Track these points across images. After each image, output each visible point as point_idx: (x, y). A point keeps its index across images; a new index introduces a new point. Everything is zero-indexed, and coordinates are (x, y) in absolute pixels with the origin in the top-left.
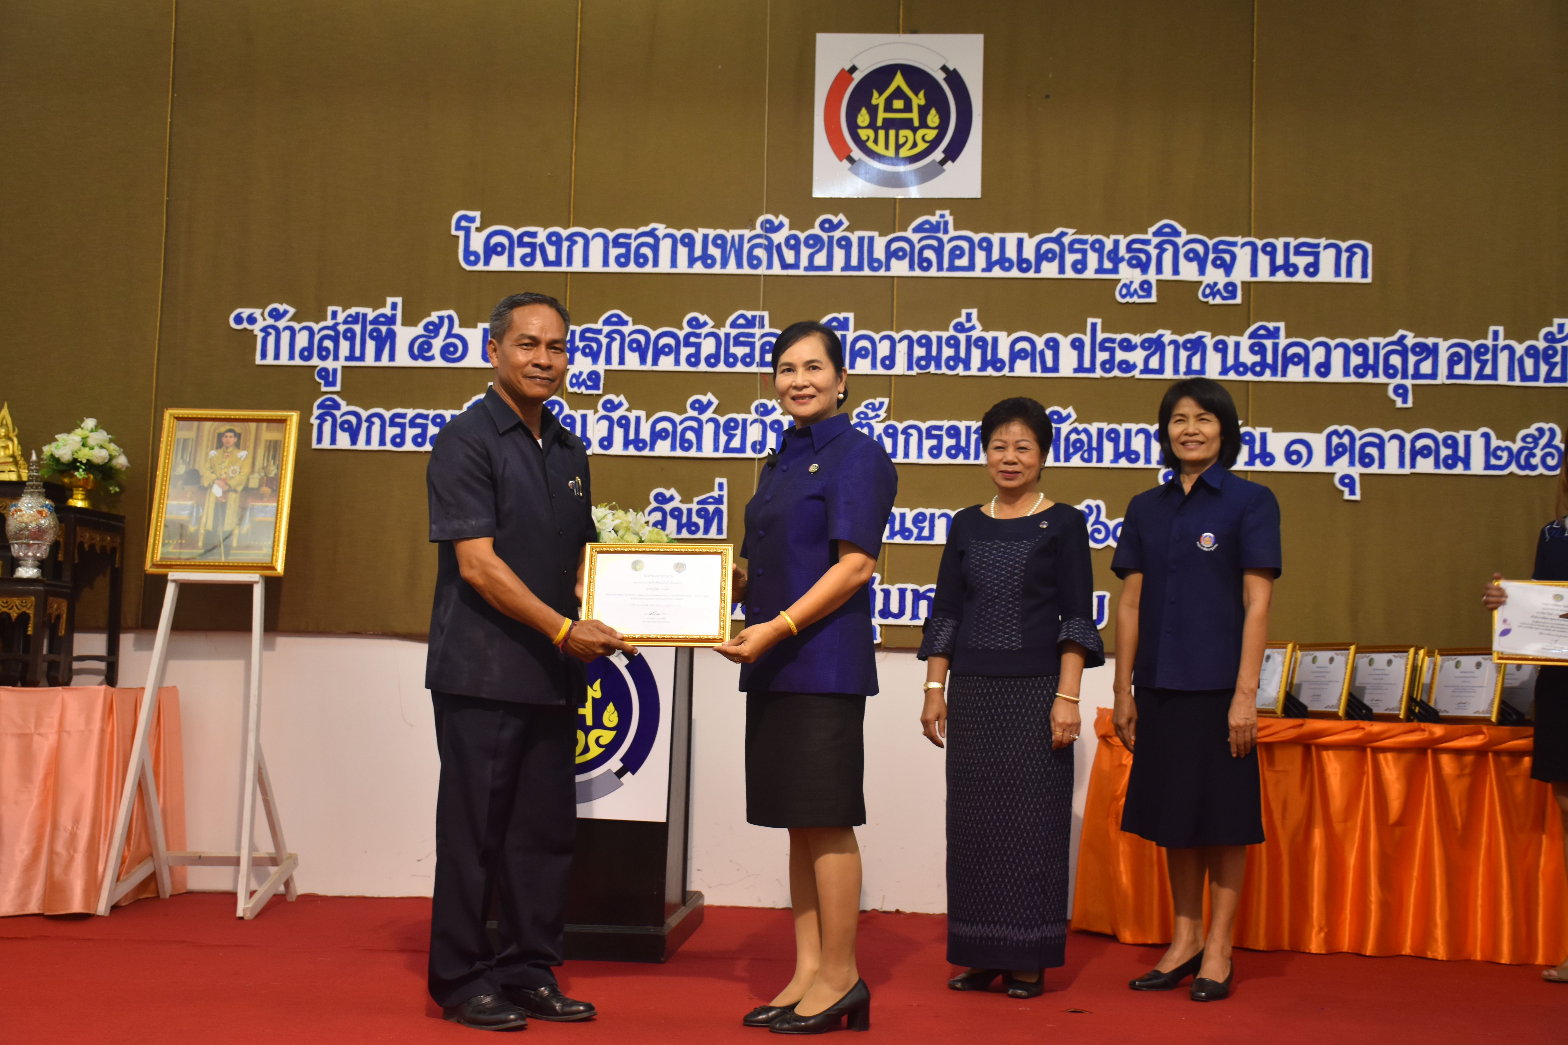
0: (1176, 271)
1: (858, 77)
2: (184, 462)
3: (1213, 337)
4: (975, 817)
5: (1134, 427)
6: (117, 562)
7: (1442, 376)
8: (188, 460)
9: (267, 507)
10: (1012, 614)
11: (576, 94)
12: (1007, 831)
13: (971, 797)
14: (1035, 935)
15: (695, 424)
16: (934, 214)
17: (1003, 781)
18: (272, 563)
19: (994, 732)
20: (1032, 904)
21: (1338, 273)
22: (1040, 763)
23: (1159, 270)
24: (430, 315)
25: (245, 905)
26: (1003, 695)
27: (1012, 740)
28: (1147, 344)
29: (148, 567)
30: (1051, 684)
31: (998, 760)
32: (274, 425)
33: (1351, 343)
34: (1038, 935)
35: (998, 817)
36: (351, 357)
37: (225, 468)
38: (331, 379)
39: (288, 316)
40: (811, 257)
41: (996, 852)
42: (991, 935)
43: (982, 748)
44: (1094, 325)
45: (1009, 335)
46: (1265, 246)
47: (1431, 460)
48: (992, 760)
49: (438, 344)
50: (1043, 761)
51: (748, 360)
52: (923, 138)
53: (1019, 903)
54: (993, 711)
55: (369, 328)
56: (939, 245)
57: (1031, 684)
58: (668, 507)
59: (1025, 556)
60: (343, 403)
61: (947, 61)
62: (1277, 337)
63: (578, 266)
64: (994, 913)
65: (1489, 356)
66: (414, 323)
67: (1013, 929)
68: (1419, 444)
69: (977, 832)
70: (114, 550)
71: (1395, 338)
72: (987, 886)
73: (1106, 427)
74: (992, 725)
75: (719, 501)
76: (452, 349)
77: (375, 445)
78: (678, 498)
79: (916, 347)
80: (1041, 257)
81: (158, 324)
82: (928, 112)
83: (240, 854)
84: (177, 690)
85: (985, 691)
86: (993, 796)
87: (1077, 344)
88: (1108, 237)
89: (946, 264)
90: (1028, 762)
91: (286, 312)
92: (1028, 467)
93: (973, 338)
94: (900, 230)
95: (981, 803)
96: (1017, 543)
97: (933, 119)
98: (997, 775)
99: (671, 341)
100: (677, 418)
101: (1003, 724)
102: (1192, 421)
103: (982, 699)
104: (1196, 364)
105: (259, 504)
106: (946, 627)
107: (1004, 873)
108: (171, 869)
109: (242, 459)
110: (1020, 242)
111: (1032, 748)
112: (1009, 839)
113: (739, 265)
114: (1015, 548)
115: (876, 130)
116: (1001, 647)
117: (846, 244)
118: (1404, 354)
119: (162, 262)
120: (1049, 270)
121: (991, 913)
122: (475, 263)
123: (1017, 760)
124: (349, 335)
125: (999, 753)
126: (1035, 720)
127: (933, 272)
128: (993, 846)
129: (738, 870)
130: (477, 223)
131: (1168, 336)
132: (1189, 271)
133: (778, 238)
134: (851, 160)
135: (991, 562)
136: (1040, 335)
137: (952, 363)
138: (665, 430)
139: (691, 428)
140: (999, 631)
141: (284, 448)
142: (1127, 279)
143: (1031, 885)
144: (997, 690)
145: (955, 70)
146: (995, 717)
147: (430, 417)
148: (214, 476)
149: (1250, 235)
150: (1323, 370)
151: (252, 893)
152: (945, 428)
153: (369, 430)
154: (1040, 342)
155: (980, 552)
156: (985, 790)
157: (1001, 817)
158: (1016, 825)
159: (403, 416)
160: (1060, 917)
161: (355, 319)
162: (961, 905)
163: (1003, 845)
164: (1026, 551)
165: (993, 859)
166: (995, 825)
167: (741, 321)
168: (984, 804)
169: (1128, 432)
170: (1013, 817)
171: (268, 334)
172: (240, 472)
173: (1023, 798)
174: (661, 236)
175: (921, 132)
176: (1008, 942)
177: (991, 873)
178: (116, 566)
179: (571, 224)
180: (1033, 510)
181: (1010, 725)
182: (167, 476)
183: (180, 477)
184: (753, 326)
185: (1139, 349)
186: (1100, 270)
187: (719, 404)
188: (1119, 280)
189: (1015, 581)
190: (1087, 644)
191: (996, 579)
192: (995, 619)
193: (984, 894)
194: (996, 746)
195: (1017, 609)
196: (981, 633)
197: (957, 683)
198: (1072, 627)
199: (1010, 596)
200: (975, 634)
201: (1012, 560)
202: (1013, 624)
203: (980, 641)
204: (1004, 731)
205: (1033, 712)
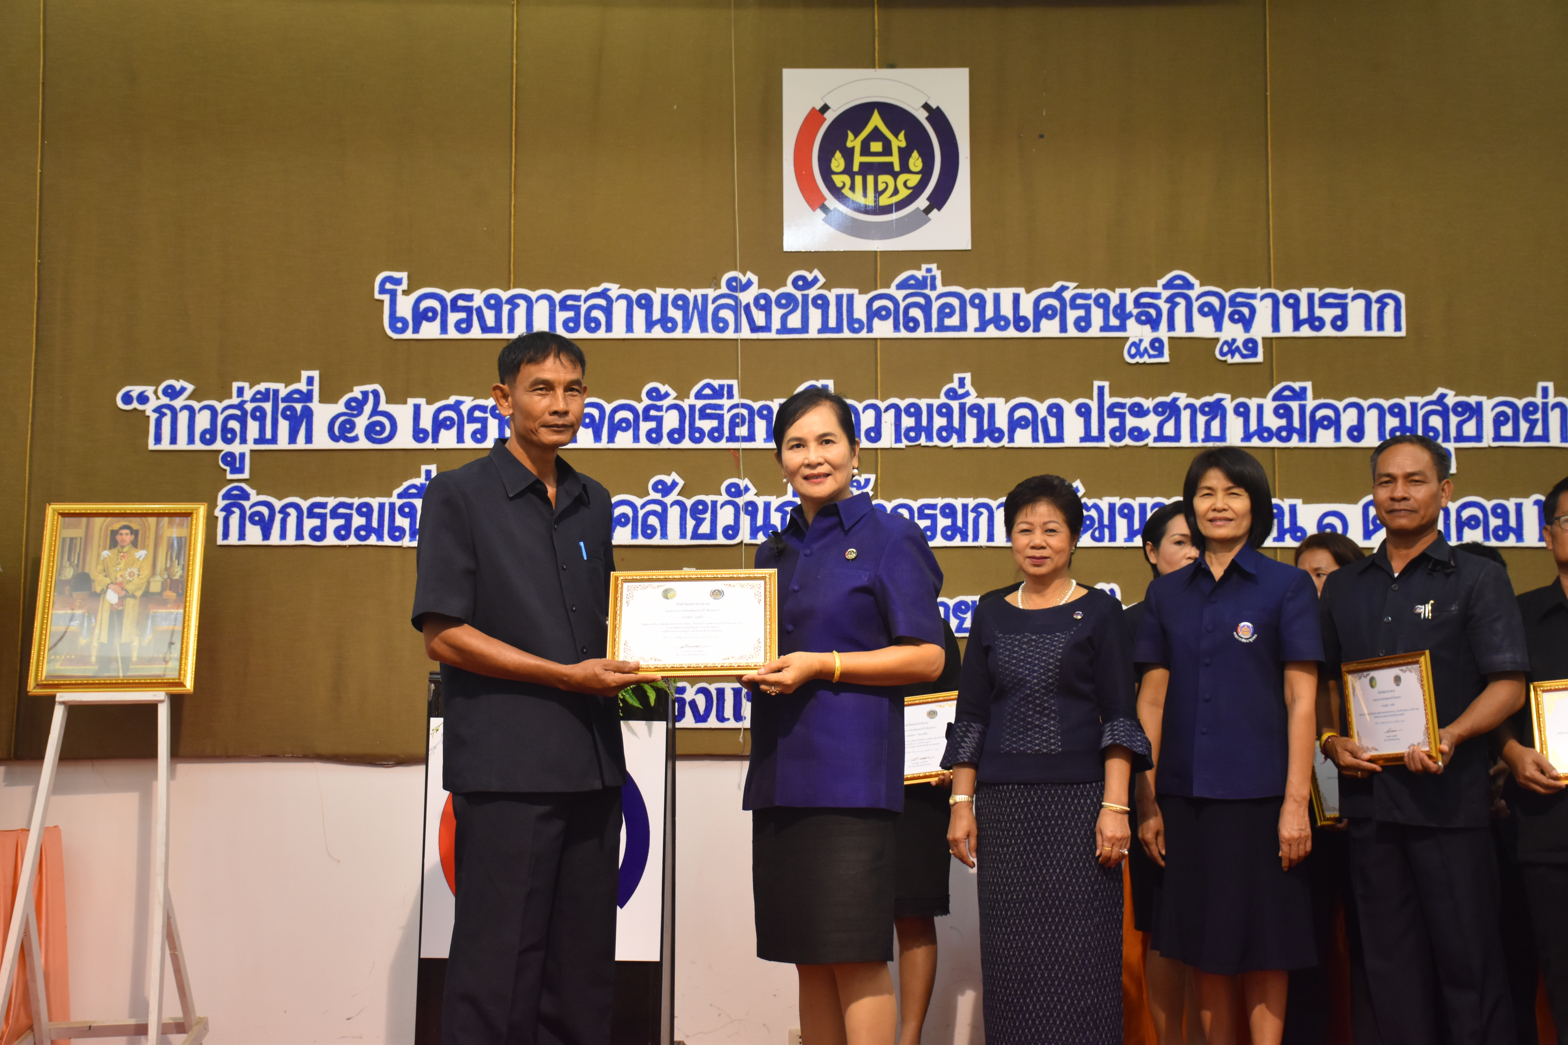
0: (1190, 327)
1: (830, 117)
2: (71, 564)
3: (1232, 400)
4: (1017, 944)
5: (1150, 501)
7: (1488, 439)
8: (76, 562)
9: (172, 613)
10: (1049, 714)
11: (514, 139)
12: (1053, 959)
13: (1012, 921)
15: (658, 508)
16: (919, 269)
17: (1047, 902)
18: (179, 678)
19: (1035, 847)
21: (1368, 327)
22: (1087, 880)
23: (1171, 327)
24: (352, 391)
26: (1043, 806)
27: (1055, 855)
28: (1160, 409)
29: (32, 688)
31: (1041, 879)
32: (177, 519)
33: (1386, 404)
35: (1043, 943)
36: (261, 440)
37: (120, 570)
38: (238, 465)
39: (186, 394)
40: (784, 319)
41: (1042, 983)
43: (1021, 865)
44: (1101, 389)
45: (1006, 402)
46: (1287, 298)
47: (1480, 531)
48: (1034, 879)
49: (362, 422)
50: (1089, 878)
51: (716, 435)
52: (905, 184)
54: (1032, 823)
55: (282, 406)
56: (926, 302)
57: (1073, 793)
59: (1060, 651)
60: (252, 492)
61: (929, 98)
62: (1305, 399)
65: (1539, 415)
66: (334, 401)
68: (1466, 514)
69: (1019, 961)
71: (1434, 397)
72: (1034, 1021)
73: (1118, 502)
74: (1032, 840)
76: (378, 428)
77: (291, 540)
79: (903, 415)
80: (1040, 314)
81: (31, 406)
82: (910, 156)
83: (148, 1020)
84: (59, 831)
85: (1022, 802)
86: (1036, 920)
87: (1083, 410)
88: (1114, 291)
89: (934, 324)
90: (1074, 881)
91: (183, 389)
92: (1058, 552)
93: (967, 406)
94: (882, 287)
95: (1023, 928)
96: (1049, 636)
97: (916, 162)
98: (1040, 896)
99: (629, 415)
100: (638, 502)
101: (1044, 838)
102: (1220, 495)
103: (1019, 810)
104: (1215, 431)
105: (162, 611)
106: (972, 732)
107: (1052, 1006)
109: (141, 559)
110: (1016, 298)
111: (1078, 864)
112: (1056, 967)
113: (704, 328)
114: (1048, 641)
115: (852, 175)
116: (1039, 750)
117: (823, 303)
118: (1444, 415)
119: (35, 334)
120: (1050, 328)
122: (403, 330)
123: (1061, 878)
124: (258, 414)
125: (1041, 871)
126: (1079, 833)
127: (920, 333)
128: (1039, 976)
129: (720, 1015)
130: (404, 286)
131: (1183, 399)
132: (1204, 327)
133: (747, 297)
134: (825, 209)
135: (1022, 657)
136: (1042, 401)
137: (944, 434)
138: (624, 515)
139: (654, 513)
140: (1036, 733)
141: (190, 546)
142: (1136, 337)
143: (1082, 1019)
144: (1036, 800)
145: (938, 108)
146: (1036, 831)
147: (355, 506)
148: (108, 580)
149: (1270, 287)
150: (1355, 434)
152: (939, 507)
153: (284, 522)
154: (1042, 409)
155: (1008, 647)
156: (1027, 913)
157: (1047, 943)
158: (1064, 951)
159: (323, 505)
161: (265, 396)
163: (1050, 974)
164: (1061, 645)
165: (1039, 991)
166: (1039, 952)
167: (707, 391)
168: (1026, 929)
169: (1143, 507)
170: (1060, 943)
171: (163, 415)
172: (138, 575)
173: (1070, 921)
174: (614, 297)
175: (902, 178)
177: (1038, 1007)
179: (512, 285)
180: (1066, 599)
181: (1052, 839)
182: (51, 582)
183: (67, 582)
184: (721, 396)
185: (1152, 415)
186: (1106, 327)
187: (684, 484)
188: (1127, 338)
189: (1049, 677)
190: (1135, 747)
191: (1029, 675)
192: (1030, 720)
193: (1030, 1031)
194: (1038, 863)
195: (1053, 708)
196: (1015, 736)
197: (989, 794)
198: (1116, 730)
199: (1044, 695)
200: (1008, 736)
201: (1045, 655)
202: (1051, 725)
203: (1014, 746)
204: (1045, 847)
205: (1076, 824)
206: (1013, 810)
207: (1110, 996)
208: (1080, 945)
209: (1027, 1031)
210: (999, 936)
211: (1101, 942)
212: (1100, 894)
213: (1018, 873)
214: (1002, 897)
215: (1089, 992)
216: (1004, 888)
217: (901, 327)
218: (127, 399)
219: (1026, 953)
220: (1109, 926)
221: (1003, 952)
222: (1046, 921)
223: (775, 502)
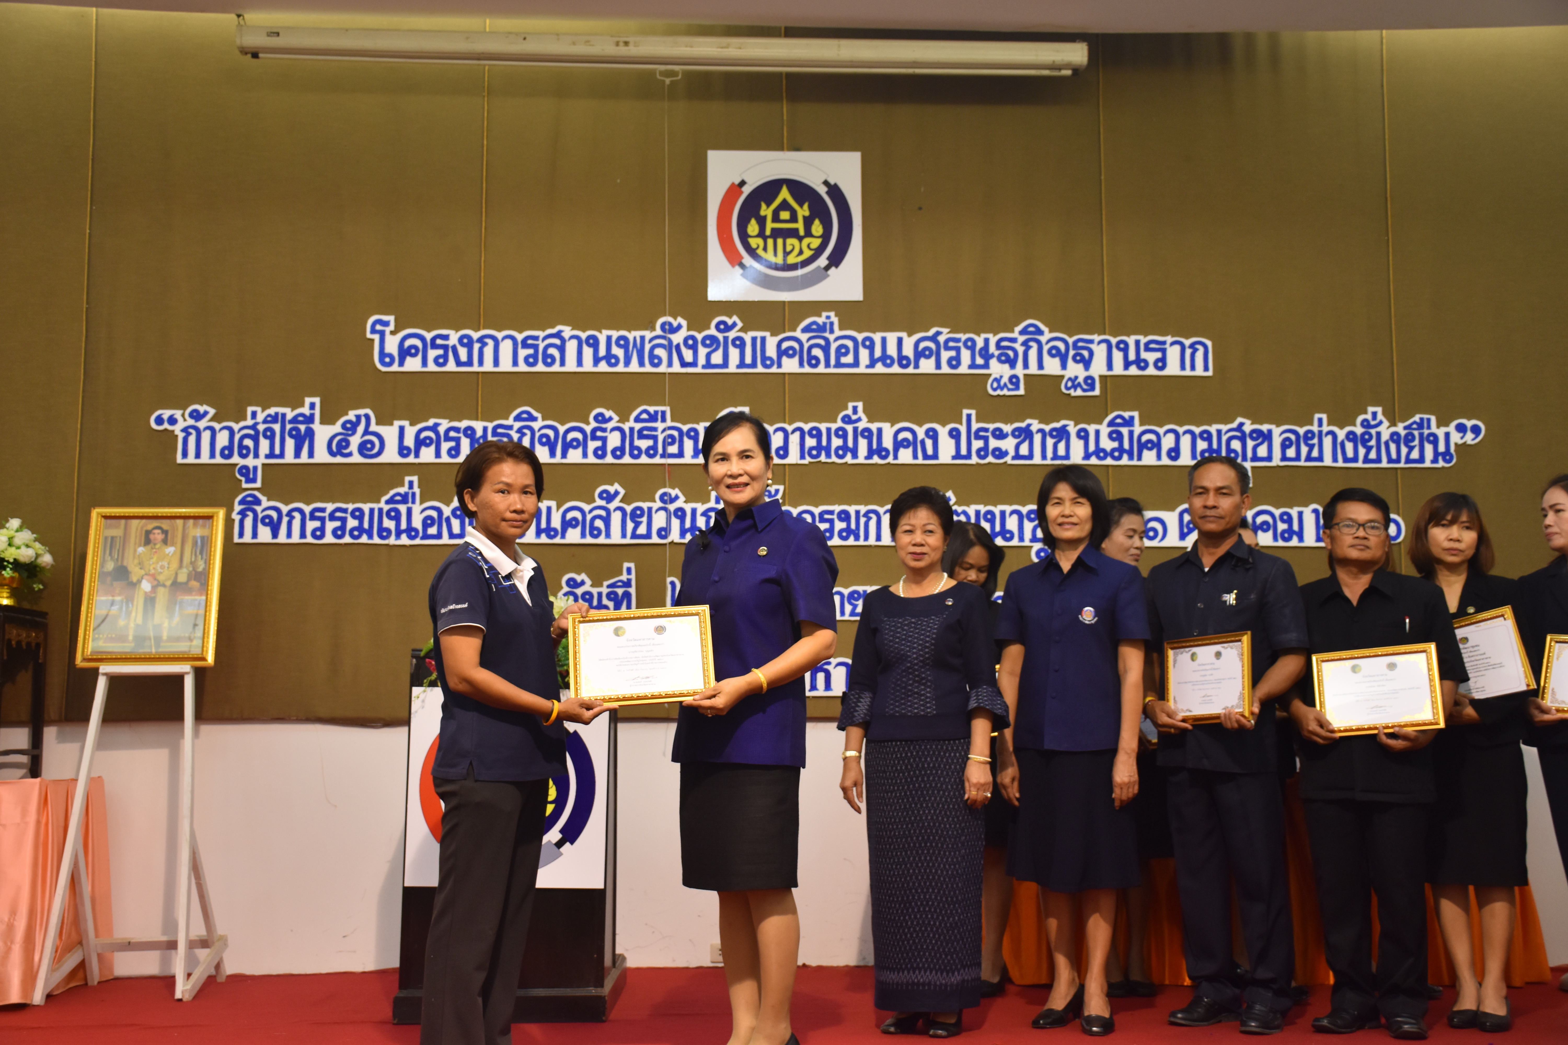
0: (1041, 366)
1: (747, 190)
2: (112, 558)
3: (1075, 425)
4: (898, 872)
5: (1008, 509)
6: (41, 657)
7: (1277, 459)
8: (116, 557)
9: (196, 600)
10: (926, 683)
11: (484, 206)
12: (928, 884)
13: (894, 853)
14: (956, 978)
15: (603, 513)
16: (820, 316)
17: (923, 837)
18: (202, 654)
19: (914, 792)
20: (952, 950)
21: (1183, 367)
22: (956, 819)
23: (1026, 366)
24: (347, 414)
25: (184, 986)
26: (920, 758)
27: (930, 799)
28: (1017, 433)
29: (79, 662)
30: (963, 747)
31: (918, 818)
32: (201, 521)
33: (1197, 430)
34: (959, 978)
35: (920, 871)
36: (271, 455)
37: (153, 563)
38: (251, 476)
39: (209, 417)
40: (708, 356)
41: (919, 903)
42: (916, 980)
43: (902, 807)
44: (969, 416)
45: (892, 426)
46: (1118, 343)
47: (1270, 534)
48: (913, 818)
49: (355, 441)
50: (958, 818)
51: (652, 452)
52: (808, 246)
53: (941, 950)
54: (912, 773)
55: (288, 427)
56: (826, 344)
57: (945, 747)
58: (579, 591)
59: (935, 631)
60: (263, 499)
61: (828, 176)
62: (1133, 425)
63: (488, 366)
64: (918, 960)
65: (1315, 441)
66: (333, 423)
67: (936, 974)
69: (900, 886)
70: (38, 645)
71: (1234, 425)
73: (983, 509)
74: (911, 786)
75: (628, 584)
76: (369, 446)
77: (296, 538)
78: (588, 582)
79: (807, 438)
80: (920, 354)
81: (79, 426)
82: (812, 223)
83: (177, 937)
84: (103, 781)
85: (904, 755)
86: (914, 852)
87: (954, 433)
88: (979, 335)
89: (833, 361)
90: (945, 820)
91: (206, 413)
92: (934, 549)
93: (860, 429)
94: (790, 331)
95: (904, 859)
96: (926, 619)
97: (817, 228)
98: (918, 832)
99: (579, 436)
100: (586, 507)
102: (1065, 503)
103: (901, 762)
104: (1061, 451)
105: (188, 598)
106: (863, 699)
107: (926, 922)
108: (100, 956)
109: (170, 555)
110: (900, 341)
111: (949, 806)
112: (931, 890)
113: (641, 364)
114: (925, 623)
115: (765, 238)
116: (918, 713)
117: (741, 344)
118: (1243, 439)
119: (82, 367)
120: (927, 366)
121: (915, 960)
122: (390, 364)
123: (935, 817)
124: (269, 433)
125: (919, 812)
126: (950, 781)
127: (821, 369)
128: (916, 898)
129: (653, 932)
130: (392, 327)
131: (1035, 425)
132: (1052, 366)
133: (677, 338)
134: (742, 266)
135: (904, 637)
136: (920, 425)
137: (841, 452)
138: (575, 519)
139: (599, 517)
140: (915, 698)
141: (211, 543)
143: (950, 932)
144: (914, 753)
145: (836, 185)
146: (914, 779)
147: (350, 511)
148: (143, 572)
149: (1104, 333)
150: (1173, 454)
151: (189, 975)
152: (836, 512)
153: (290, 524)
154: (921, 432)
155: (892, 628)
156: (906, 846)
157: (923, 871)
158: (936, 877)
159: (323, 510)
160: (975, 961)
161: (274, 419)
162: (888, 954)
163: (925, 896)
164: (936, 627)
165: (916, 910)
166: (917, 878)
167: (644, 416)
169: (1003, 513)
170: (934, 871)
171: (189, 434)
172: (168, 568)
173: (942, 853)
174: (567, 337)
175: (806, 241)
176: (932, 987)
177: (915, 923)
178: (40, 661)
179: (481, 327)
180: (939, 589)
181: (928, 785)
182: (95, 573)
183: (109, 574)
184: (656, 420)
185: (1010, 438)
186: (973, 366)
187: (625, 494)
188: (990, 375)
189: (926, 653)
190: (996, 709)
191: (909, 651)
192: (910, 688)
193: (908, 943)
194: (916, 806)
195: (929, 678)
196: (898, 701)
197: (876, 749)
198: (980, 695)
199: (922, 667)
200: (892, 702)
201: (923, 635)
202: (927, 692)
203: (897, 709)
204: (922, 792)
205: (947, 773)
206: (896, 762)
207: (973, 914)
208: (950, 873)
209: (906, 942)
210: (884, 865)
211: (966, 870)
212: (966, 830)
213: (900, 814)
214: (886, 834)
215: (957, 911)
216: (888, 827)
217: (805, 364)
218: (160, 421)
219: (906, 879)
220: (973, 856)
221: (887, 879)
222: (923, 853)
223: (701, 508)
